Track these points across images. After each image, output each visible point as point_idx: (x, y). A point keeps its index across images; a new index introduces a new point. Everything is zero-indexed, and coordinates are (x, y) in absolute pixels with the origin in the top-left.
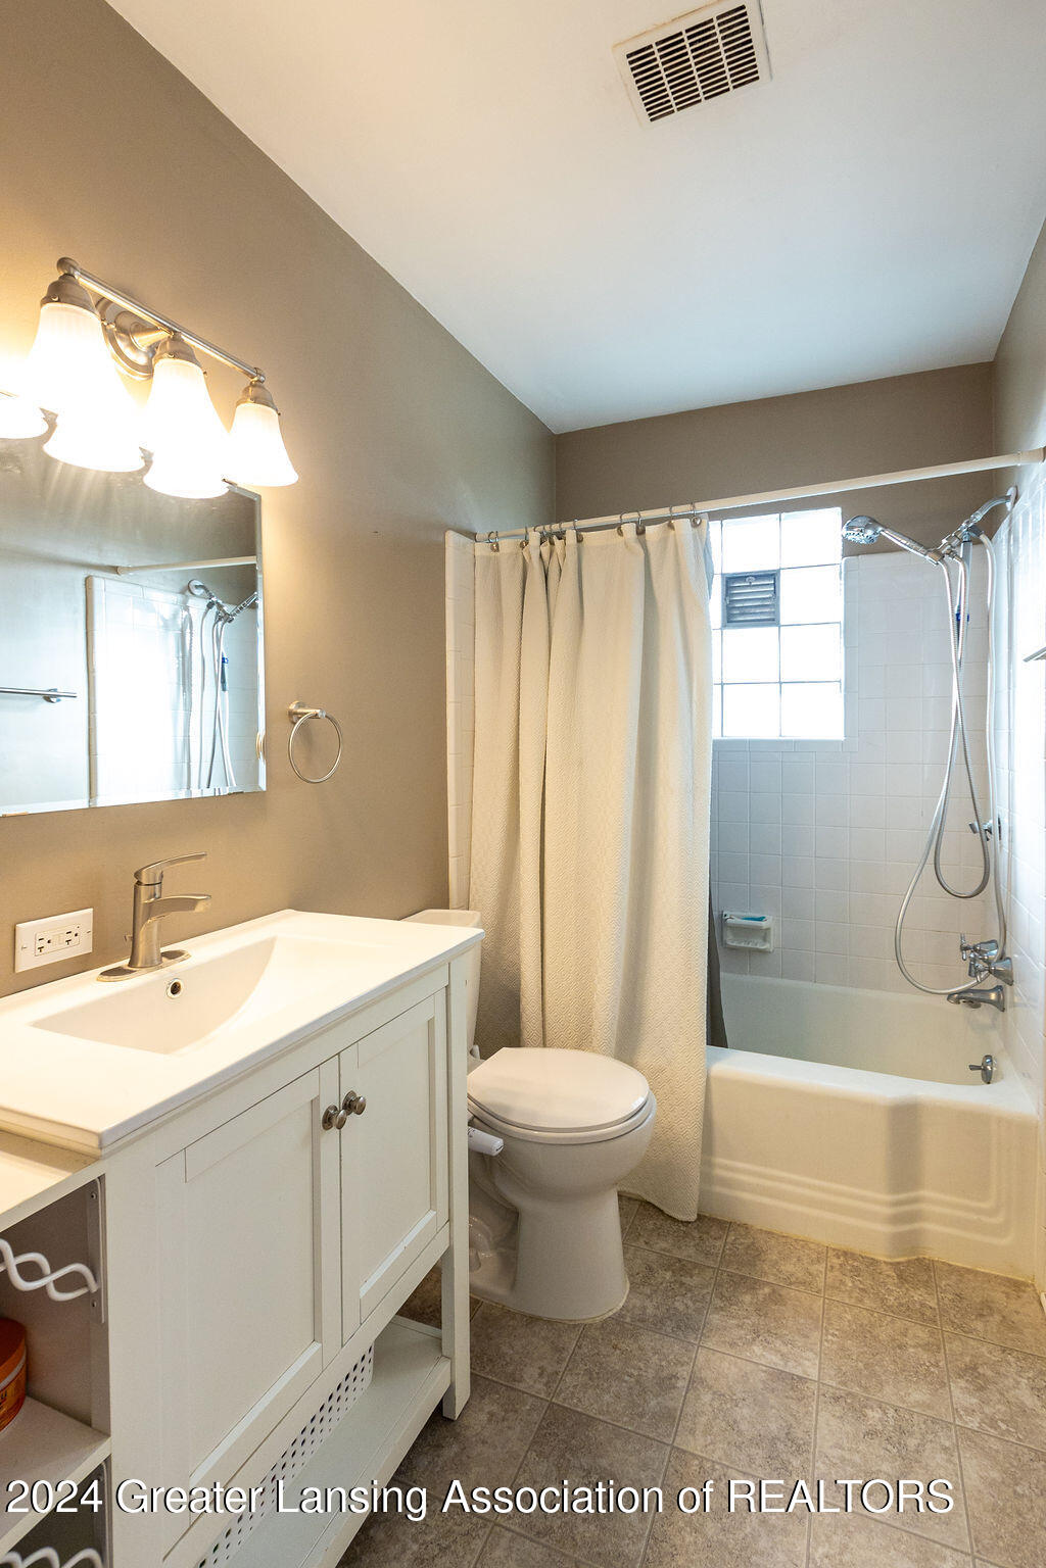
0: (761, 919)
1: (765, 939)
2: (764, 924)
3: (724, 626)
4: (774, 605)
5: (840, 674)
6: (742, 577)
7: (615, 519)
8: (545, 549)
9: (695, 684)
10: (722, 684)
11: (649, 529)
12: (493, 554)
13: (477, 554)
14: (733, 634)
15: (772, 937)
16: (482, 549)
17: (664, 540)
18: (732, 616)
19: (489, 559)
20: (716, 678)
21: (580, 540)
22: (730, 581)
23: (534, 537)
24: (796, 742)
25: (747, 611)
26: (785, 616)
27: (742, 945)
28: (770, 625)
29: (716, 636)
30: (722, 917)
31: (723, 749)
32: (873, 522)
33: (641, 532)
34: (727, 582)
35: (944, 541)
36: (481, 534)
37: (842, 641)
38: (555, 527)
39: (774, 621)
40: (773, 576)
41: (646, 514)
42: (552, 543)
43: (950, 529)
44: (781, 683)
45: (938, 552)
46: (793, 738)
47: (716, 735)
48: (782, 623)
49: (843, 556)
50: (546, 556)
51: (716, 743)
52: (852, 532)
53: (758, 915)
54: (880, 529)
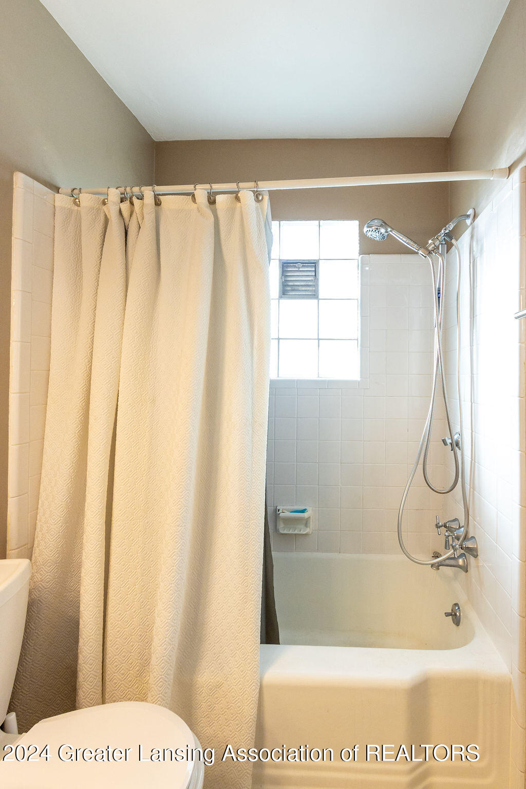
0: (303, 511)
1: (306, 525)
2: (306, 515)
3: (281, 297)
4: (314, 286)
5: (357, 335)
6: (294, 263)
7: (188, 188)
8: (125, 207)
9: (256, 333)
10: (279, 339)
11: (219, 198)
12: (76, 208)
13: (57, 204)
14: (285, 302)
15: (311, 524)
16: (62, 200)
17: (231, 211)
18: (286, 290)
19: (71, 211)
20: (274, 334)
21: (158, 203)
22: (286, 266)
23: (114, 195)
24: (330, 382)
25: (296, 288)
26: (322, 293)
27: (291, 532)
28: (311, 298)
29: (274, 304)
30: (276, 511)
31: (277, 387)
32: (385, 224)
33: (212, 202)
34: (283, 266)
35: (430, 241)
36: (65, 188)
37: (359, 311)
38: (136, 190)
39: (315, 295)
40: (314, 264)
41: (217, 187)
42: (132, 203)
43: (434, 233)
44: (319, 339)
45: (427, 249)
46: (328, 379)
47: (273, 375)
48: (320, 297)
49: (361, 253)
50: (126, 214)
51: (273, 383)
52: (371, 229)
53: (303, 508)
54: (389, 229)
